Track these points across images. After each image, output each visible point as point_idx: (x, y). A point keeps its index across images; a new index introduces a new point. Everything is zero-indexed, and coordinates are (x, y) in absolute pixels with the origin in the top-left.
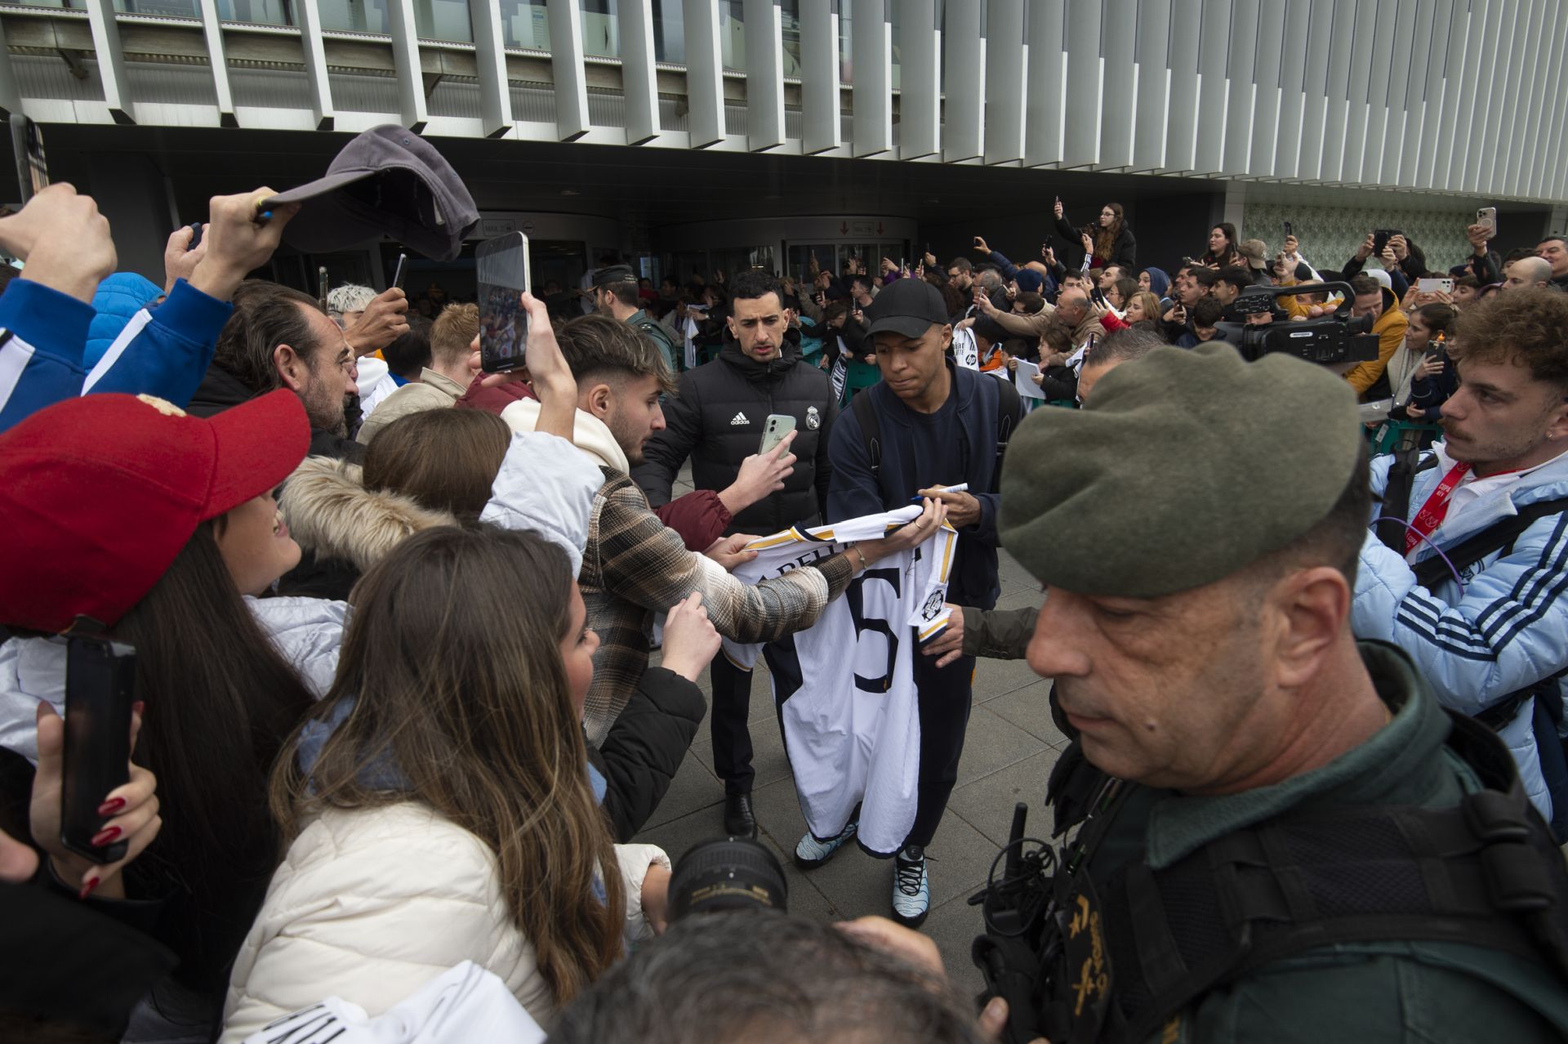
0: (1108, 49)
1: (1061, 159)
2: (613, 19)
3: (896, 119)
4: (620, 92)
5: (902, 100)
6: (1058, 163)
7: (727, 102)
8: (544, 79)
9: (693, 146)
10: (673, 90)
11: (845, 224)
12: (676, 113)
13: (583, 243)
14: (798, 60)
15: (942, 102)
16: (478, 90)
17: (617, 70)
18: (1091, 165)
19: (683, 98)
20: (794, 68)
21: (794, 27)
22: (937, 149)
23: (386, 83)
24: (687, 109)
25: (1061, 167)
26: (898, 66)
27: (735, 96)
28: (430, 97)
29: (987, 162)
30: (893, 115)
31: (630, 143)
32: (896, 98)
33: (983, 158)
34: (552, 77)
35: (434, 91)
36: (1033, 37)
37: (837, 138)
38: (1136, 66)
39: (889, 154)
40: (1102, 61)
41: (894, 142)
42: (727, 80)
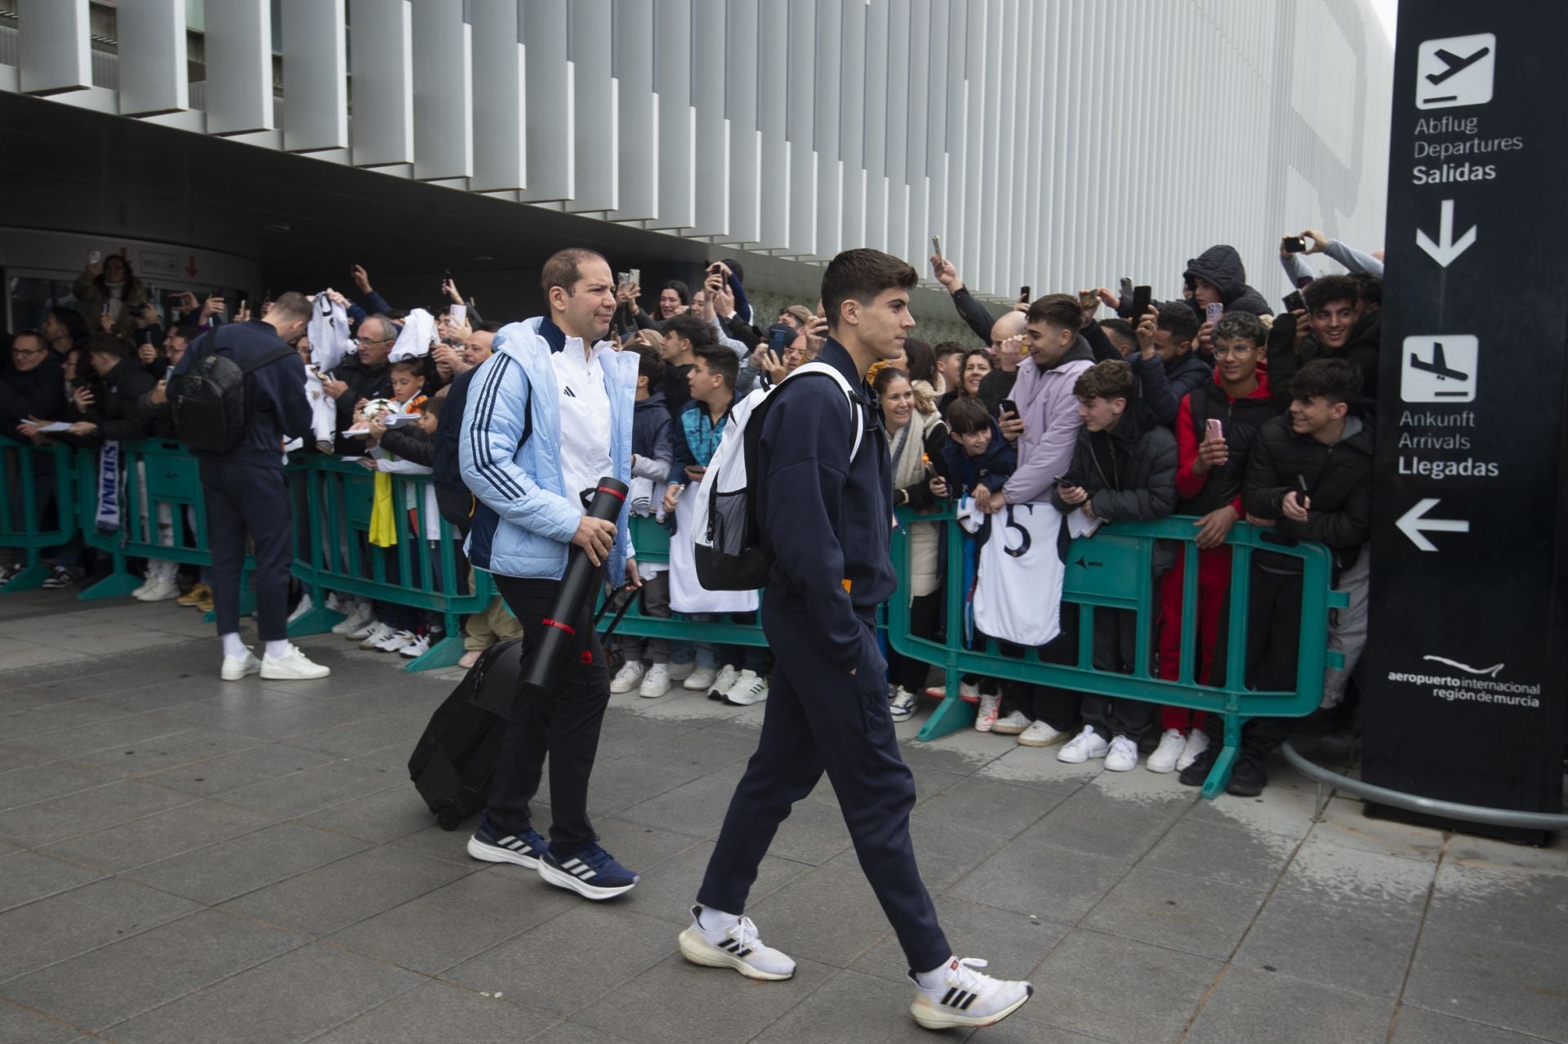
0: (529, 33)
1: (469, 172)
3: (196, 72)
5: (205, 41)
6: (467, 178)
18: (518, 190)
22: (268, 121)
25: (473, 187)
29: (353, 162)
30: (190, 63)
32: (195, 39)
33: (347, 155)
37: (85, 76)
38: (571, 66)
39: (185, 120)
40: (522, 48)
41: (191, 105)
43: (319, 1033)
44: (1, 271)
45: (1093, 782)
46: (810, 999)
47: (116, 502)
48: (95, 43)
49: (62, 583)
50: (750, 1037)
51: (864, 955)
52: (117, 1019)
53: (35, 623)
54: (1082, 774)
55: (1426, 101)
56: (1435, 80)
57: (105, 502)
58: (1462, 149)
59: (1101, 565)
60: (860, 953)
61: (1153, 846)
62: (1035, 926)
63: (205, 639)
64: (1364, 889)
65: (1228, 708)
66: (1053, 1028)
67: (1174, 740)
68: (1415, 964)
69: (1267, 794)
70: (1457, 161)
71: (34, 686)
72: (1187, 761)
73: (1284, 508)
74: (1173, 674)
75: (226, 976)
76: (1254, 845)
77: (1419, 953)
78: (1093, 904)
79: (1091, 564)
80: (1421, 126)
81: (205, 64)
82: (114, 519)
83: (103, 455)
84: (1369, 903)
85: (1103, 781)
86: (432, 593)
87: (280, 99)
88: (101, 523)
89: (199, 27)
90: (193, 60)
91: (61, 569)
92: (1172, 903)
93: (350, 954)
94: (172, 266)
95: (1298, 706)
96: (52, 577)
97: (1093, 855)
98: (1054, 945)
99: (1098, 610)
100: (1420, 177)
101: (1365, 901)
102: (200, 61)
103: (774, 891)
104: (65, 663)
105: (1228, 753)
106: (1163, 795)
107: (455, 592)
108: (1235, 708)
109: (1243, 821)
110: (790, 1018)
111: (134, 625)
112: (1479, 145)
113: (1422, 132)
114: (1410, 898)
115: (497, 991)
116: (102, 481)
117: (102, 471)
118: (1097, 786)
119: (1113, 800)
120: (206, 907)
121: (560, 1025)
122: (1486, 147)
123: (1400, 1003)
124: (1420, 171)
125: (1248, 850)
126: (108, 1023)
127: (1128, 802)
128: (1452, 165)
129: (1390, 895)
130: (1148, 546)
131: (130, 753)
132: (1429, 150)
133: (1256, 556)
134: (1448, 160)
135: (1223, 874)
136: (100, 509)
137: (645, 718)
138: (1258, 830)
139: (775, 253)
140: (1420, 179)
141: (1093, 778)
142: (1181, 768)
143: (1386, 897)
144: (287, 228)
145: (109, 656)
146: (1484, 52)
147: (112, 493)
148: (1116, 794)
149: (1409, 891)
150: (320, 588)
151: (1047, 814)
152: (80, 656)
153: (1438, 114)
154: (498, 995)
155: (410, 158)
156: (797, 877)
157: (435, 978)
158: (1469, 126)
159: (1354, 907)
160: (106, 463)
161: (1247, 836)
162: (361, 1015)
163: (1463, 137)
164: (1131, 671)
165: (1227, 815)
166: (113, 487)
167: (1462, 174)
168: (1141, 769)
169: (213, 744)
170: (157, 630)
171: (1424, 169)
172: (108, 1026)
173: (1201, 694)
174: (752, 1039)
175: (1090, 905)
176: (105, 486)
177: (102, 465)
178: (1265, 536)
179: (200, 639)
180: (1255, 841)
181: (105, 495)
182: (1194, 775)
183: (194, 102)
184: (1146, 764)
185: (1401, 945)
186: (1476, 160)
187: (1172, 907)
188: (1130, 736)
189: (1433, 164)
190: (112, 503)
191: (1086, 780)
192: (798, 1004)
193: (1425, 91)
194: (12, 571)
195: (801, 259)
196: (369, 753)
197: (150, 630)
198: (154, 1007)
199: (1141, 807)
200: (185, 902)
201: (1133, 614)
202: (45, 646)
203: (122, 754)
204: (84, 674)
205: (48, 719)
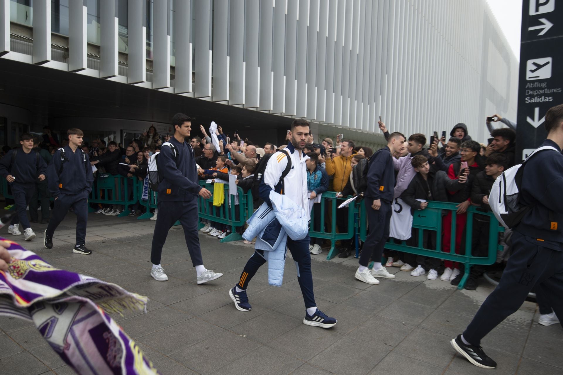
0: (261, 64)
1: (244, 103)
2: (31, 9)
3: (172, 77)
4: (31, 41)
5: (175, 69)
6: (243, 104)
7: (89, 56)
9: (70, 70)
13: (5, 119)
14: (128, 45)
15: (193, 73)
17: (30, 30)
18: (257, 107)
19: (67, 50)
20: (126, 49)
21: (128, 34)
22: (191, 90)
25: (245, 107)
26: (174, 57)
27: (94, 53)
29: (213, 101)
30: (171, 75)
31: (34, 63)
32: (173, 68)
33: (211, 99)
36: (231, 53)
37: (144, 79)
38: (272, 73)
39: (169, 90)
40: (259, 68)
41: (171, 86)
42: (89, 45)
43: (195, 343)
44: (121, 131)
45: (423, 283)
46: (335, 344)
47: (148, 193)
48: (147, 70)
49: (133, 215)
50: (317, 354)
51: (352, 332)
52: (141, 336)
53: (126, 225)
54: (420, 280)
55: (530, 78)
56: (533, 71)
57: (144, 193)
58: (541, 92)
59: (425, 217)
60: (350, 331)
61: (442, 303)
62: (404, 326)
64: (510, 320)
65: (466, 261)
66: (410, 357)
67: (449, 271)
68: (527, 344)
69: (478, 289)
70: (540, 96)
71: (125, 242)
72: (453, 278)
73: (483, 200)
74: (448, 251)
75: (171, 325)
76: (475, 304)
77: (528, 341)
78: (423, 320)
79: (422, 216)
80: (528, 85)
81: (175, 75)
82: (147, 198)
83: (145, 180)
84: (511, 325)
85: (426, 283)
86: (229, 220)
87: (194, 84)
88: (142, 198)
89: (174, 65)
90: (172, 74)
91: (133, 211)
92: (448, 321)
93: (204, 321)
94: (165, 129)
95: (489, 262)
96: (131, 213)
97: (423, 305)
98: (410, 332)
99: (424, 230)
100: (528, 100)
101: (510, 324)
102: (174, 74)
103: (325, 311)
104: (133, 236)
105: (466, 276)
106: (445, 288)
107: (235, 220)
108: (468, 262)
109: (471, 297)
110: (329, 349)
111: (151, 226)
112: (547, 91)
113: (528, 87)
114: (525, 324)
115: (244, 335)
116: (144, 187)
117: (144, 184)
118: (424, 284)
119: (429, 289)
120: (166, 306)
121: (262, 346)
122: (549, 91)
123: (522, 357)
124: (528, 99)
125: (472, 306)
126: (139, 336)
127: (434, 289)
128: (538, 97)
129: (519, 322)
130: (440, 212)
132: (531, 92)
133: (475, 215)
134: (537, 95)
135: (464, 313)
136: (143, 195)
137: (289, 258)
138: (476, 300)
139: (329, 125)
140: (528, 101)
141: (423, 281)
142: (451, 280)
143: (517, 323)
144: (195, 119)
145: (144, 235)
146: (548, 63)
147: (147, 190)
148: (431, 287)
149: (525, 321)
150: (199, 217)
151: (408, 292)
152: (137, 234)
153: (533, 82)
154: (244, 336)
155: (228, 99)
156: (332, 307)
157: (227, 330)
158: (544, 85)
159: (507, 325)
160: (145, 182)
161: (472, 302)
162: (206, 339)
163: (542, 89)
164: (435, 249)
165: (466, 295)
166: (147, 189)
167: (541, 100)
168: (438, 279)
169: (170, 260)
171: (529, 98)
172: (139, 337)
173: (457, 257)
174: (317, 355)
175: (422, 320)
176: (145, 188)
177: (144, 183)
178: (478, 209)
180: (475, 303)
181: (144, 191)
182: (455, 282)
183: (171, 85)
184: (440, 278)
185: (522, 338)
186: (546, 95)
187: (448, 322)
188: (435, 269)
189: (532, 96)
190: (147, 193)
191: (421, 282)
192: (331, 345)
193: (529, 75)
194: (121, 212)
195: (337, 126)
196: (212, 265)
198: (151, 333)
199: (438, 291)
200: (160, 304)
201: (435, 232)
202: (128, 231)
203: (146, 262)
204: (138, 239)
205: (128, 251)
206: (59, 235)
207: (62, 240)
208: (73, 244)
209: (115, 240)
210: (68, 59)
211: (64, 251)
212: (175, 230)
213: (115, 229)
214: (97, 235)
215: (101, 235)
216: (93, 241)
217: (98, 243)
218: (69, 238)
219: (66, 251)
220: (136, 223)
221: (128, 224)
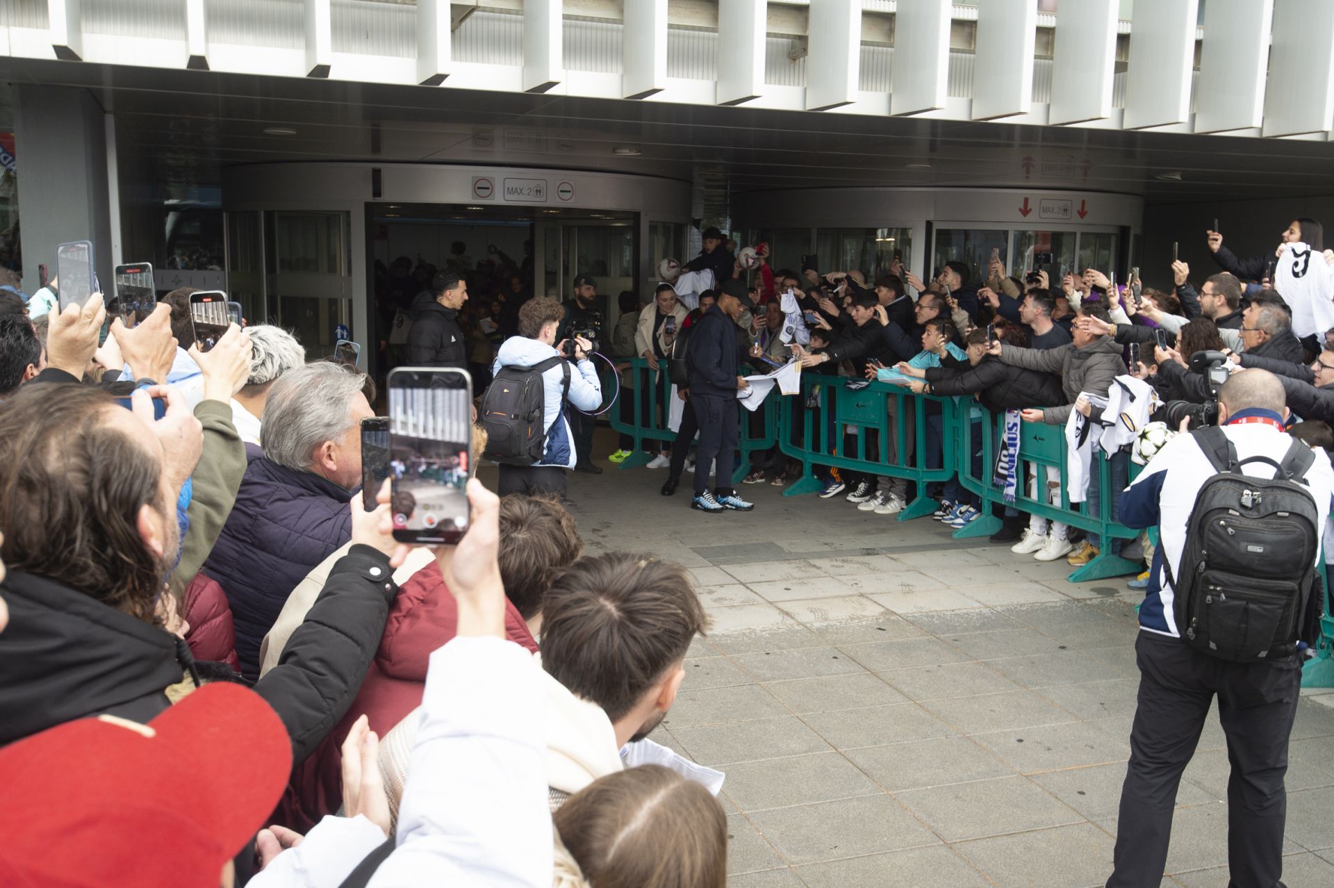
3: (1121, 67)
4: (712, 28)
5: (1133, 42)
8: (610, 14)
9: (810, 107)
10: (789, 28)
11: (1026, 200)
12: (789, 57)
13: (636, 216)
15: (1199, 44)
16: (521, 22)
19: (803, 39)
22: (1184, 113)
23: (401, 11)
24: (805, 50)
27: (876, 36)
28: (457, 32)
29: (1266, 134)
30: (1116, 64)
32: (1123, 39)
33: (1261, 130)
34: (621, 11)
35: (463, 24)
37: (1026, 106)
39: (1108, 121)
42: (867, 14)
44: (929, 225)
63: (1078, 600)
71: (942, 635)
89: (1126, 29)
90: (1119, 60)
94: (1065, 210)
102: (1123, 60)
104: (965, 611)
111: (1018, 571)
131: (1020, 741)
145: (999, 609)
152: (975, 605)
170: (1036, 582)
179: (1074, 599)
197: (1031, 581)
202: (948, 588)
203: (1013, 740)
204: (980, 628)
205: (954, 681)
206: (763, 579)
207: (771, 603)
208: (799, 624)
209: (912, 623)
210: (802, 59)
211: (778, 651)
212: (1096, 596)
213: (908, 571)
214: (862, 595)
215: (872, 594)
216: (852, 619)
217: (866, 626)
218: (788, 595)
219: (785, 651)
220: (969, 550)
221: (944, 552)
